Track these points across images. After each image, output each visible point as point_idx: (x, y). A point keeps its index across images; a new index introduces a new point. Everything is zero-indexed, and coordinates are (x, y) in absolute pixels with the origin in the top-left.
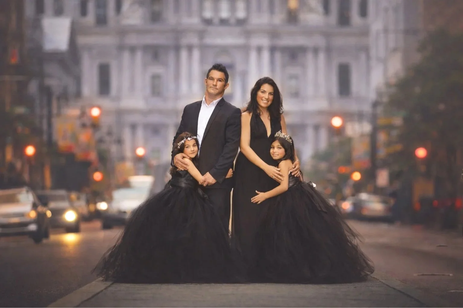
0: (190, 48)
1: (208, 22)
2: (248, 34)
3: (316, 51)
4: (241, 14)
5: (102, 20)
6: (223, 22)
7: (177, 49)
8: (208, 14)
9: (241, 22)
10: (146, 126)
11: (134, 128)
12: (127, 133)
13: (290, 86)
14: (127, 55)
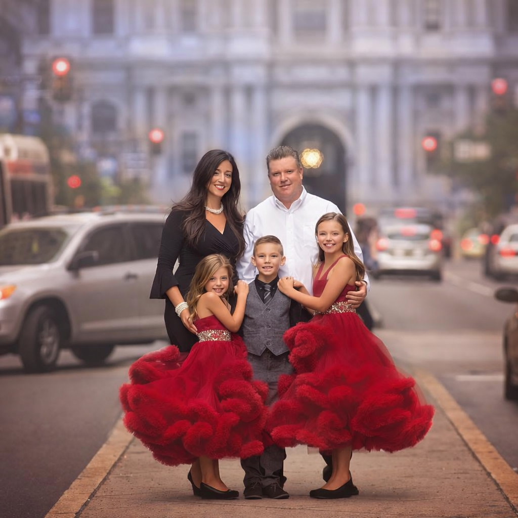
10: (172, 91)
11: (150, 93)
12: (140, 103)
13: (427, 11)
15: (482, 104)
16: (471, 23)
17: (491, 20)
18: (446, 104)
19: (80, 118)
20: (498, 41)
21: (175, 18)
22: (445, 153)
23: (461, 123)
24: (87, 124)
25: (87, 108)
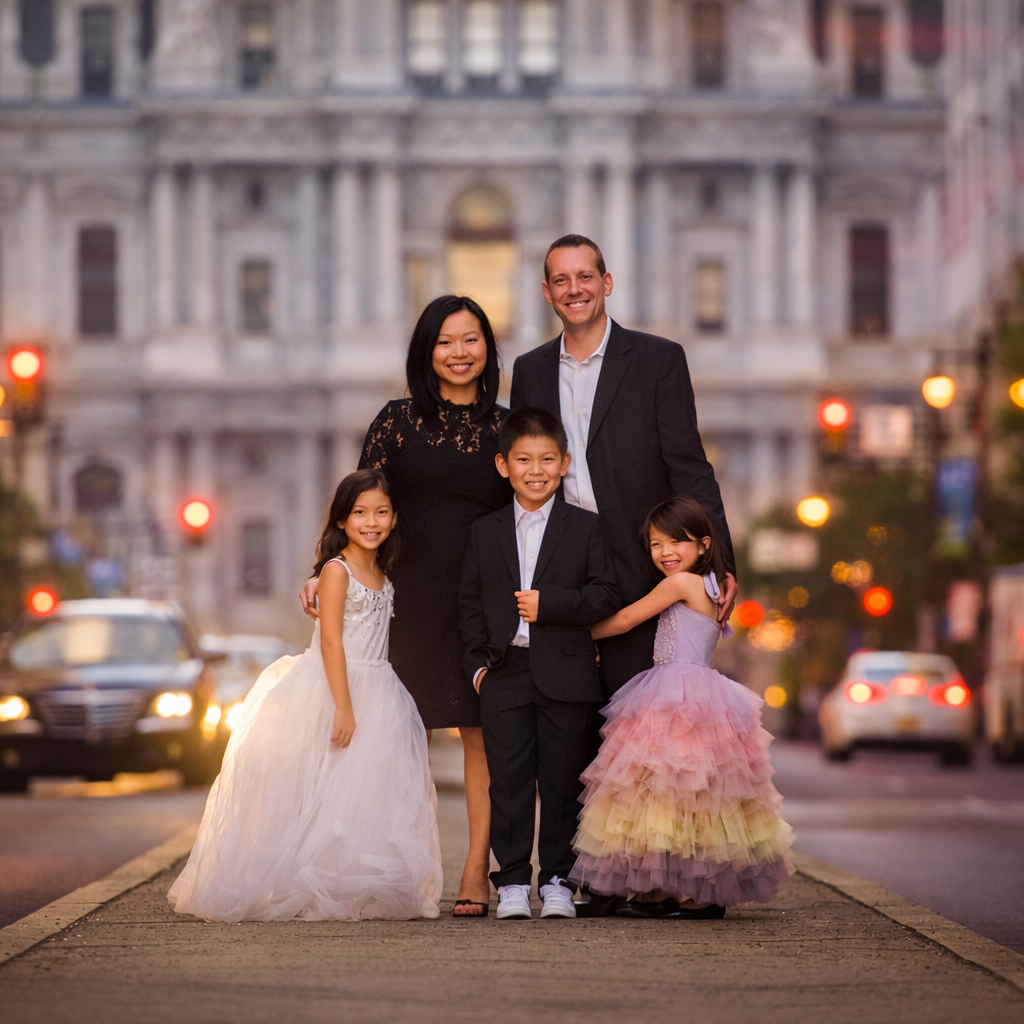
0: (366, 172)
1: (428, 85)
2: (562, 125)
3: (783, 175)
4: (538, 60)
5: (97, 81)
6: (481, 86)
7: (327, 174)
8: (427, 59)
9: (537, 86)
10: (224, 438)
11: (184, 443)
13: (699, 296)
14: (165, 196)
16: (782, 319)
19: (54, 484)
24: (67, 495)
25: (68, 466)
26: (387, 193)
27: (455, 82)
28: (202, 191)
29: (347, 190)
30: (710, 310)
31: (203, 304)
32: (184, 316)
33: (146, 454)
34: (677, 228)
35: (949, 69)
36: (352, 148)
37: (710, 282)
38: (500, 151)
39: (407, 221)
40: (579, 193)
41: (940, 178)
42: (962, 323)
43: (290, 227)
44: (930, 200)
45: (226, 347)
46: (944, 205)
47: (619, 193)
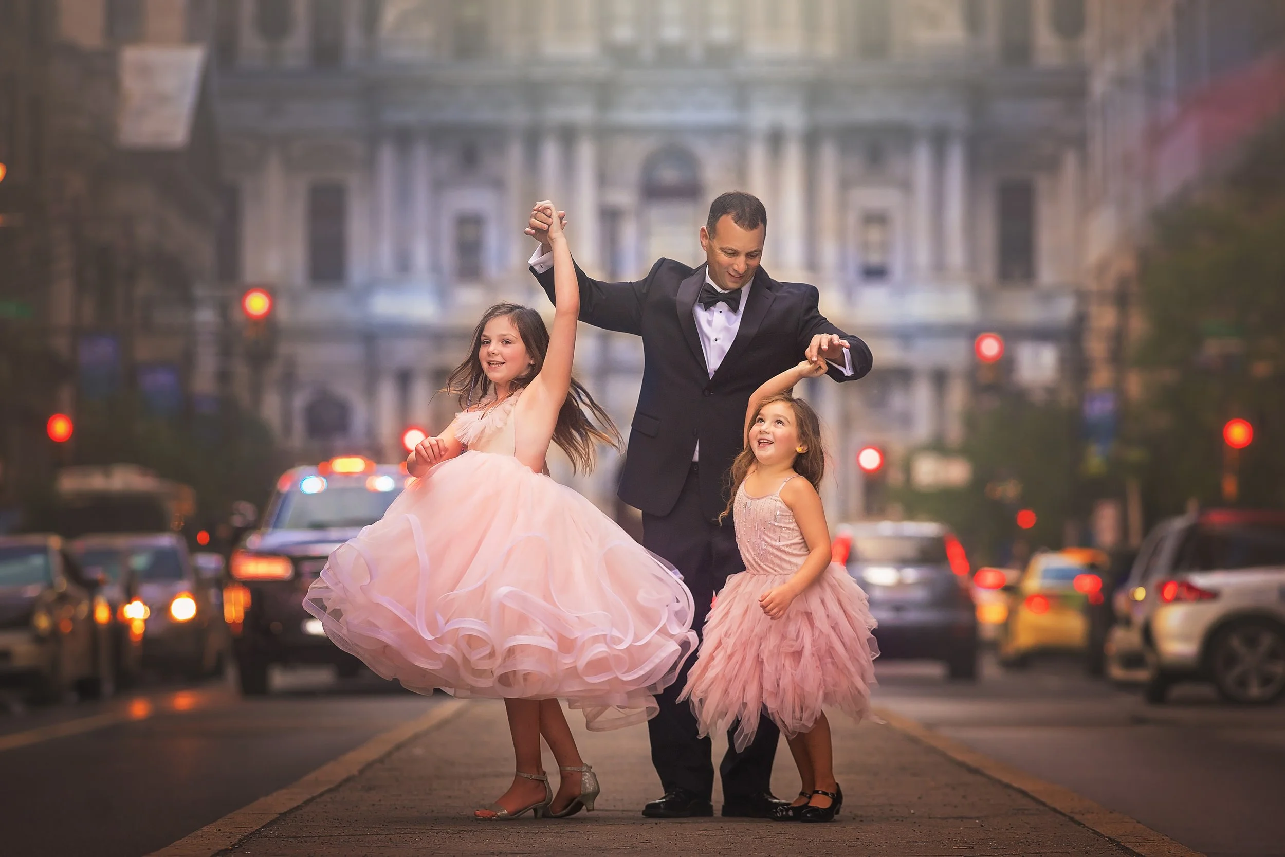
0: (568, 135)
1: (623, 56)
2: (743, 92)
3: (941, 138)
4: (722, 32)
6: (670, 57)
7: (533, 138)
8: (623, 33)
9: (719, 57)
11: (404, 379)
12: (387, 395)
13: (865, 246)
14: (387, 157)
15: (957, 396)
16: (939, 267)
17: (972, 265)
18: (897, 401)
19: (287, 415)
20: (983, 296)
21: (448, 255)
22: (895, 477)
23: (923, 429)
24: (299, 425)
25: (299, 401)
26: (586, 153)
27: (647, 53)
28: (421, 153)
29: (551, 154)
30: (875, 258)
31: (421, 255)
32: (404, 264)
33: (370, 390)
34: (845, 185)
35: (1090, 41)
36: (556, 114)
37: (875, 235)
38: (687, 115)
39: (603, 179)
40: (758, 156)
41: (1080, 142)
42: (1102, 268)
43: (498, 184)
44: (1070, 162)
45: (442, 294)
46: (1084, 162)
47: (793, 156)
